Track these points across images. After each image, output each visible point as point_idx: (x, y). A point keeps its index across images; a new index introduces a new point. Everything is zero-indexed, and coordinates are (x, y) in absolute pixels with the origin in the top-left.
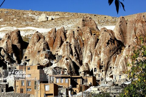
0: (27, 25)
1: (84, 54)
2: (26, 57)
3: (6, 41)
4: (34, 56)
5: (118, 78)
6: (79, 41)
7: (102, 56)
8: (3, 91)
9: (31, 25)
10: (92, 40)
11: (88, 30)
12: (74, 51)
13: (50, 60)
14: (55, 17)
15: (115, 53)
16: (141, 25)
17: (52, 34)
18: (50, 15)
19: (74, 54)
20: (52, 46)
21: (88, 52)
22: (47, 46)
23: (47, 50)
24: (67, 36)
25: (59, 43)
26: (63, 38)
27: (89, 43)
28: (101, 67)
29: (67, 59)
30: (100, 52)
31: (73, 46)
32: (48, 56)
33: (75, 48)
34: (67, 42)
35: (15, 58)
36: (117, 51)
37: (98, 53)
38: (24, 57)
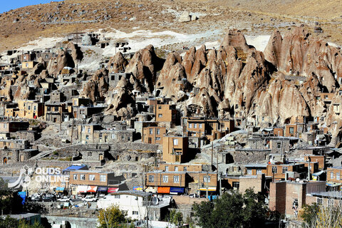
0: (165, 28)
1: (226, 82)
2: (159, 84)
3: (136, 63)
4: (168, 84)
5: (260, 120)
6: (221, 67)
7: (245, 89)
8: (129, 140)
9: (169, 29)
10: (236, 66)
11: (233, 52)
12: (214, 81)
13: (185, 92)
14: (201, 15)
15: (261, 86)
16: (299, 43)
17: (190, 55)
18: (194, 11)
19: (214, 85)
20: (190, 73)
21: (231, 81)
22: (184, 73)
23: (183, 79)
24: (208, 58)
25: (197, 69)
26: (203, 61)
27: (233, 70)
28: (243, 104)
29: (203, 95)
30: (243, 84)
31: (213, 75)
32: (184, 87)
33: (216, 76)
34: (207, 70)
35: (146, 84)
36: (264, 83)
37: (242, 84)
38: (157, 83)
